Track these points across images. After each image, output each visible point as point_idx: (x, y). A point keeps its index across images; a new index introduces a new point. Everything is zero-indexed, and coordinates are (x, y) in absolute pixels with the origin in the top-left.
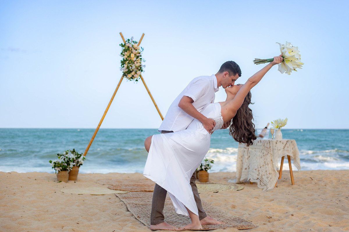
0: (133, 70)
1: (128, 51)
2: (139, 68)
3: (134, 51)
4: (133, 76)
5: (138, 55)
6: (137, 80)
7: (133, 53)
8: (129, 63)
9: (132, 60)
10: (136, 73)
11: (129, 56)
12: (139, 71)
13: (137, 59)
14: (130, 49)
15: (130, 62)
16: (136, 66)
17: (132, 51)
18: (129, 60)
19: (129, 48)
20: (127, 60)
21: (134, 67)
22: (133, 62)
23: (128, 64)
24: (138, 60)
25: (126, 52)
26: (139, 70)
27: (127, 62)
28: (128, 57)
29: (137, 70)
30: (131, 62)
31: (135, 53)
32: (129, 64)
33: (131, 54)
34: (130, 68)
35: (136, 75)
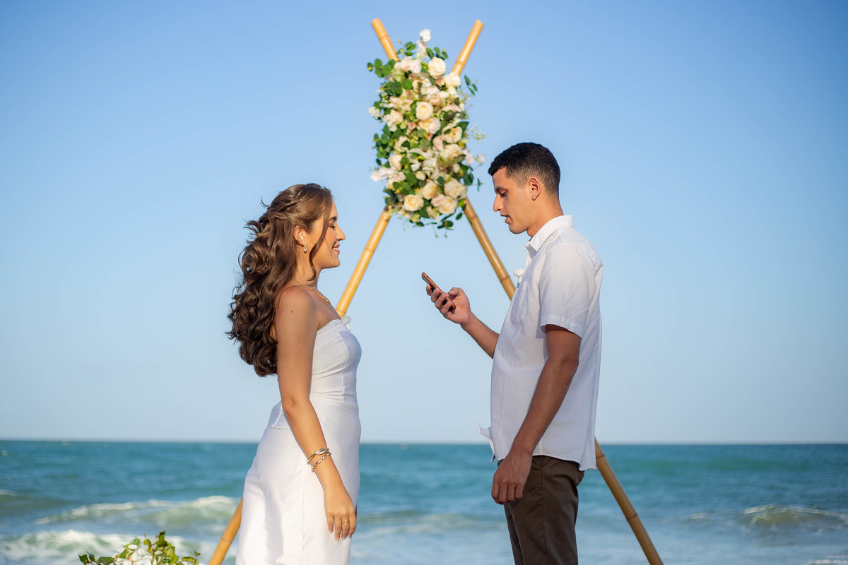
0: (427, 177)
1: (404, 93)
2: (456, 168)
3: (429, 90)
4: (428, 202)
5: (447, 108)
6: (450, 224)
7: (428, 101)
8: (406, 144)
9: (424, 131)
10: (441, 187)
11: (410, 116)
12: (455, 181)
13: (445, 129)
14: (415, 84)
15: (414, 141)
16: (441, 159)
17: (423, 91)
18: (408, 132)
19: (410, 78)
20: (402, 132)
21: (431, 163)
22: (429, 138)
23: (406, 149)
24: (448, 132)
25: (398, 95)
26: (456, 176)
27: (402, 139)
28: (405, 117)
29: (447, 177)
30: (420, 139)
31: (436, 101)
32: (409, 149)
33: (418, 103)
34: (416, 166)
35: (441, 196)
